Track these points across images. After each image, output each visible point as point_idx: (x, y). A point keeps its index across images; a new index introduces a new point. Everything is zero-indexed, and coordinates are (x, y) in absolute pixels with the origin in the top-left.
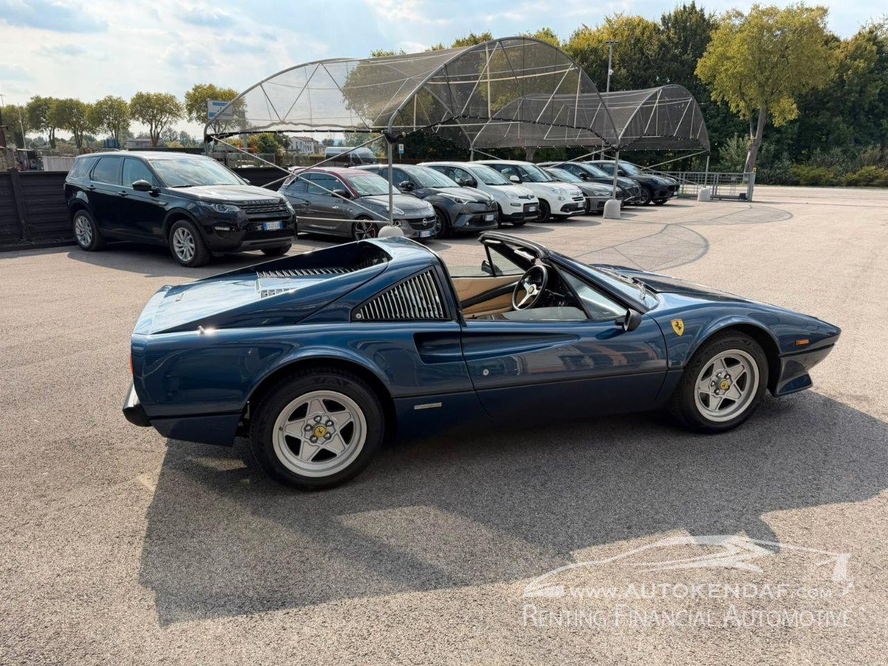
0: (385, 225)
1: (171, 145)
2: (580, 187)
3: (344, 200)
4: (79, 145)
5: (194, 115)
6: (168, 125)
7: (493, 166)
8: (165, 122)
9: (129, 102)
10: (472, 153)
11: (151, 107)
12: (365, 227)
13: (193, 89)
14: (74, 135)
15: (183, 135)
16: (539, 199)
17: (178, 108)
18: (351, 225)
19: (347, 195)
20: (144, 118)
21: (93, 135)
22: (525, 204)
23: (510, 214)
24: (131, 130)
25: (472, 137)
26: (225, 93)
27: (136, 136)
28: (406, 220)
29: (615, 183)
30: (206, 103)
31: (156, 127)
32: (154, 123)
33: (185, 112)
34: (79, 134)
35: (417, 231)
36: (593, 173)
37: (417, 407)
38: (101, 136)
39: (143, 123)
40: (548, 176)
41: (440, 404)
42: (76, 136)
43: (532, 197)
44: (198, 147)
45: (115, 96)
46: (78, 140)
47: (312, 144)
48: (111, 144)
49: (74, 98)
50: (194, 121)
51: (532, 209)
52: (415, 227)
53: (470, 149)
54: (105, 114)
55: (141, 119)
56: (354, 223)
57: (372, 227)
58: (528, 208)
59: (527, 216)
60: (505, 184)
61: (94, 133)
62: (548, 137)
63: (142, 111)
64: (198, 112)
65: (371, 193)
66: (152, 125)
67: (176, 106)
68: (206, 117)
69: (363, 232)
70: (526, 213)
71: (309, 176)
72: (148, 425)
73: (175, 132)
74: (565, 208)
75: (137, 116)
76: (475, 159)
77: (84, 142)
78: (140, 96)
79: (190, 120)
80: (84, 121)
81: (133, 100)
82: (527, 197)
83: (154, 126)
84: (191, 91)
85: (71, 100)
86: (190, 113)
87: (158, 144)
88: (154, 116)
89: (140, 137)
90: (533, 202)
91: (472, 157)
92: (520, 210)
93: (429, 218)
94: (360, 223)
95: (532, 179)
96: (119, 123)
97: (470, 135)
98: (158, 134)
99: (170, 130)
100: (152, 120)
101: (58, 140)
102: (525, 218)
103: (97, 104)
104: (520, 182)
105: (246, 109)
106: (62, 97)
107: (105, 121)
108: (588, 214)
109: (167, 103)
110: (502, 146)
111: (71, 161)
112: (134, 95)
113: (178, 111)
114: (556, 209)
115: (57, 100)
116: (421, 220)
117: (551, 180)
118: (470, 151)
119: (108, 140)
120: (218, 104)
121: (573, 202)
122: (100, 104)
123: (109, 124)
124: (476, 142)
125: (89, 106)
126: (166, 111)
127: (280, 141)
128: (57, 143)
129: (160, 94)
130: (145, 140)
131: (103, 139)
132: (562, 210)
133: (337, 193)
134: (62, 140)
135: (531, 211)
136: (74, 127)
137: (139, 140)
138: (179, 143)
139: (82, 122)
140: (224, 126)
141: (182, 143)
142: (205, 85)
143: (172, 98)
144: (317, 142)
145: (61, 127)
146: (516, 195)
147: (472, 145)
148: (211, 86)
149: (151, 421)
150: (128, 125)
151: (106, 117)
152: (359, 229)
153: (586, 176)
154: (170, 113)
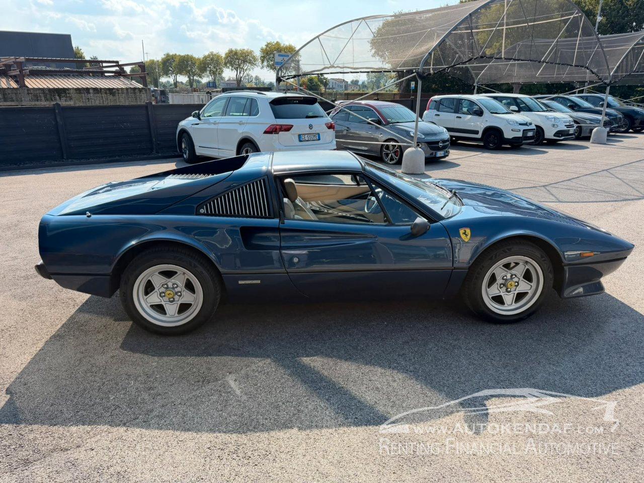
0: (409, 147)
1: (248, 86)
2: (571, 117)
3: (376, 126)
4: (191, 86)
5: (265, 63)
6: (247, 71)
7: (495, 98)
8: (246, 70)
9: (224, 56)
10: (476, 87)
11: (237, 59)
12: (391, 148)
13: (266, 45)
14: (188, 79)
15: (257, 78)
16: (536, 126)
17: (255, 59)
18: (380, 146)
19: (379, 122)
20: (232, 67)
21: (200, 79)
22: (524, 130)
23: (511, 138)
24: (224, 75)
25: (477, 75)
26: (286, 48)
27: (226, 79)
28: (425, 142)
29: (604, 113)
30: (274, 55)
31: (240, 73)
32: (239, 70)
33: (259, 62)
34: (192, 78)
35: (434, 152)
36: (580, 104)
37: (240, 282)
38: (205, 80)
39: (232, 70)
40: (543, 107)
41: (259, 282)
42: (190, 80)
43: (531, 124)
44: (266, 87)
45: (215, 53)
46: (191, 82)
47: (344, 84)
48: (211, 85)
49: (190, 54)
50: (265, 68)
51: (530, 134)
52: (432, 148)
53: (474, 85)
54: (208, 64)
55: (230, 67)
56: (382, 145)
57: (397, 148)
58: (527, 133)
59: (525, 140)
60: (507, 113)
61: (200, 77)
62: (539, 75)
63: (231, 61)
64: (268, 61)
65: (398, 121)
66: (237, 71)
67: (254, 58)
68: (273, 65)
69: (389, 152)
70: (525, 137)
71: (350, 108)
72: (50, 278)
73: (252, 76)
74: (559, 134)
75: (228, 65)
76: (478, 93)
77: (194, 83)
78: (231, 51)
79: (263, 67)
80: (196, 69)
81: (226, 54)
82: (526, 124)
83: (239, 72)
84: (264, 47)
85: (188, 55)
86: (263, 62)
87: (241, 85)
88: (239, 65)
89: (229, 80)
90: (530, 128)
91: (475, 91)
92: (520, 134)
93: (444, 141)
94: (387, 145)
95: (529, 109)
96: (217, 70)
97: (475, 73)
98: (241, 77)
99: (248, 75)
100: (237, 68)
101: (179, 83)
102: (523, 142)
103: (204, 58)
104: (518, 111)
105: (300, 59)
106: (182, 54)
107: (208, 69)
108: (578, 138)
109: (248, 55)
110: (502, 82)
111: (186, 97)
112: (227, 51)
113: (255, 61)
114: (549, 134)
115: (179, 55)
116: (437, 142)
117: (546, 110)
118: (474, 87)
119: (209, 82)
120: (282, 56)
121: (565, 128)
122: (205, 58)
123: (210, 71)
124: (479, 79)
125: (199, 59)
126: (247, 61)
127: (322, 82)
128: (178, 84)
129: (244, 50)
130: (232, 82)
131: (206, 81)
132: (554, 135)
133: (371, 121)
134: (182, 83)
135: (528, 135)
136: (189, 73)
137: (229, 82)
138: (254, 84)
139: (194, 70)
140: (284, 71)
141: (256, 84)
142: (274, 42)
143: (251, 52)
144: (347, 82)
145: (181, 74)
146: (517, 122)
147: (476, 81)
148: (277, 42)
149: (52, 276)
150: (222, 71)
151: (208, 66)
152: (385, 149)
153: (574, 107)
154: (249, 63)
